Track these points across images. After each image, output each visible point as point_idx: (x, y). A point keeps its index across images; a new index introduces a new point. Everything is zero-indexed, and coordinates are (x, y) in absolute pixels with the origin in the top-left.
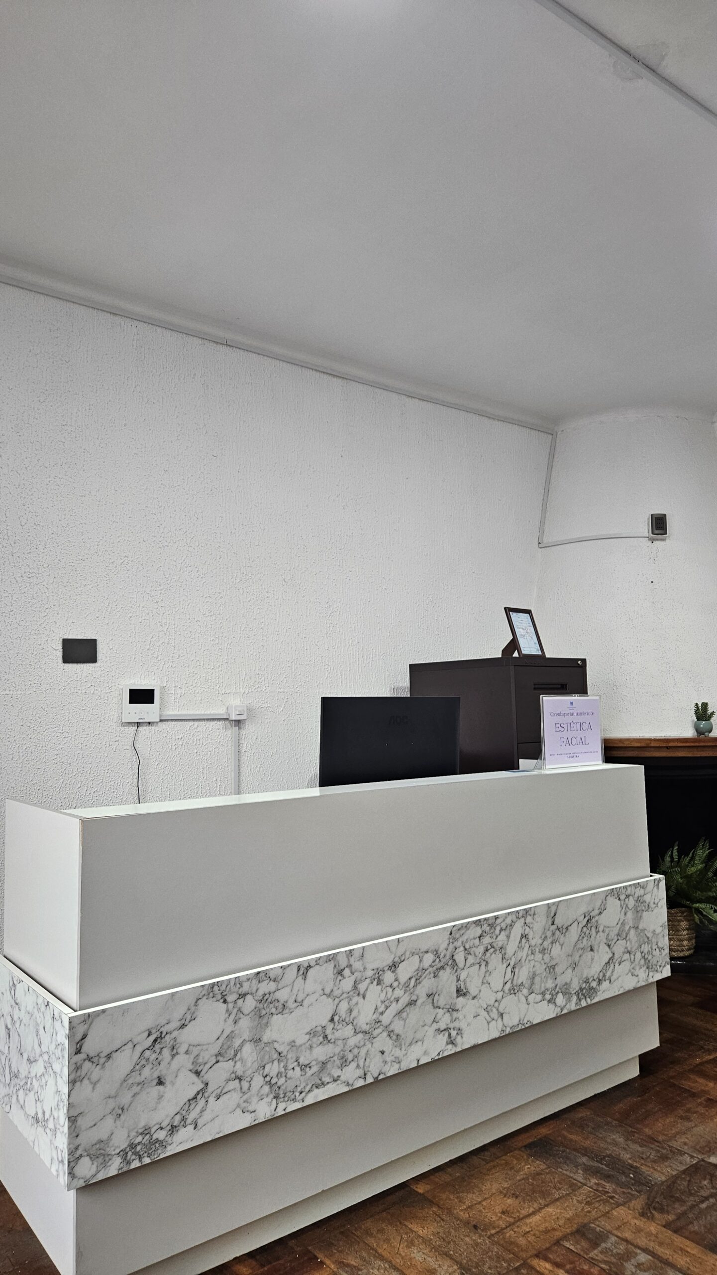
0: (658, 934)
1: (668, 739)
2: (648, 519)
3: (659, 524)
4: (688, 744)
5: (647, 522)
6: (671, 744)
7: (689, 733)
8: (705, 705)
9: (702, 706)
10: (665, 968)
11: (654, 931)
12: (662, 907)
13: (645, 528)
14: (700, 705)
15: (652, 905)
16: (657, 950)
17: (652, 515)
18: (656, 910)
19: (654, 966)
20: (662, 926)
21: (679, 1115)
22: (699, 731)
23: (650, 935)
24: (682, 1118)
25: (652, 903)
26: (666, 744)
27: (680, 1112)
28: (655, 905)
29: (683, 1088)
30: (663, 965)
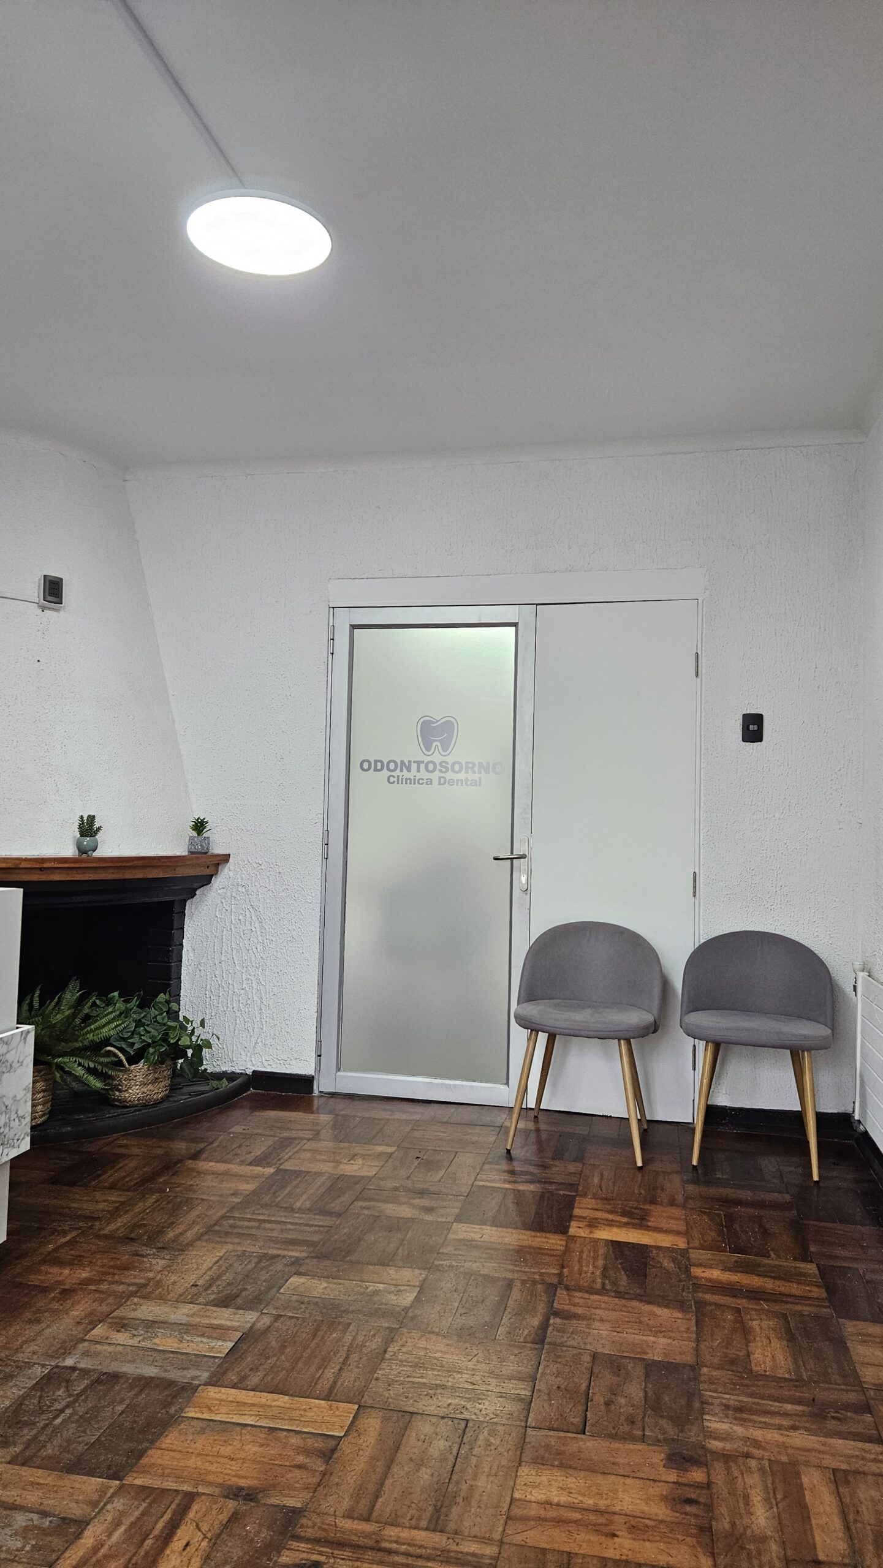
0: (19, 1101)
1: (43, 859)
2: (40, 580)
3: (53, 589)
4: (66, 865)
5: (37, 584)
6: (46, 865)
7: (68, 851)
8: (92, 818)
9: (87, 820)
10: (23, 1142)
11: (15, 1096)
12: (28, 1065)
13: (34, 591)
14: (85, 818)
15: (15, 1065)
16: (17, 1120)
17: (45, 576)
18: (19, 1070)
19: (11, 1141)
20: (25, 1089)
21: (26, 1319)
22: (82, 850)
23: (8, 1102)
24: (30, 1322)
25: (16, 1062)
26: (41, 864)
27: (28, 1315)
28: (19, 1064)
29: (32, 1285)
30: (22, 1137)
